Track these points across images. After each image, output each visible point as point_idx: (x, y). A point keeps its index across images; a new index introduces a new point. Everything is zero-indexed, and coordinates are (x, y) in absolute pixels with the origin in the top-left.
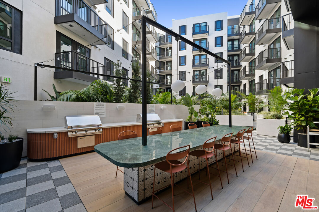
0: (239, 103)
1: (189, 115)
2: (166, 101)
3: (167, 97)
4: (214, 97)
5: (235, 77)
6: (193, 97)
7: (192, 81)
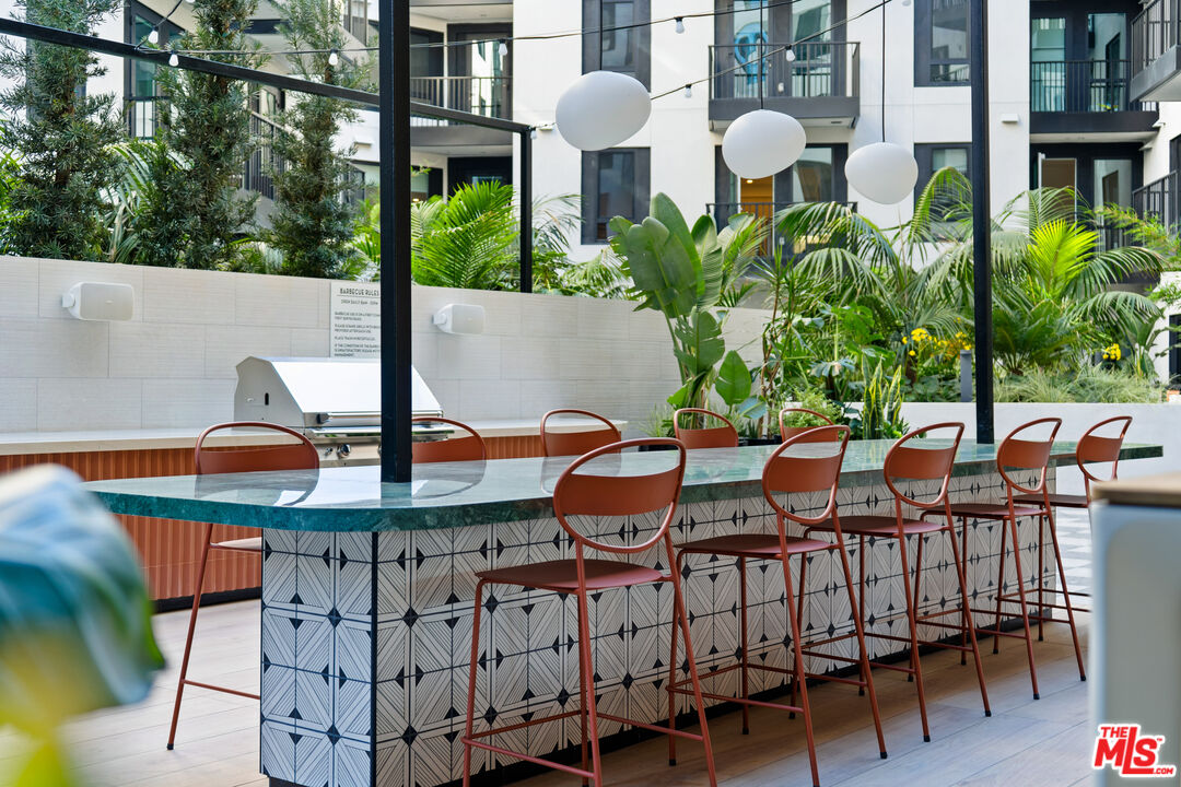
0: (1110, 296)
1: (677, 385)
2: (474, 264)
3: (487, 230)
4: (896, 248)
5: (1100, 72)
6: (709, 234)
7: (702, 92)
